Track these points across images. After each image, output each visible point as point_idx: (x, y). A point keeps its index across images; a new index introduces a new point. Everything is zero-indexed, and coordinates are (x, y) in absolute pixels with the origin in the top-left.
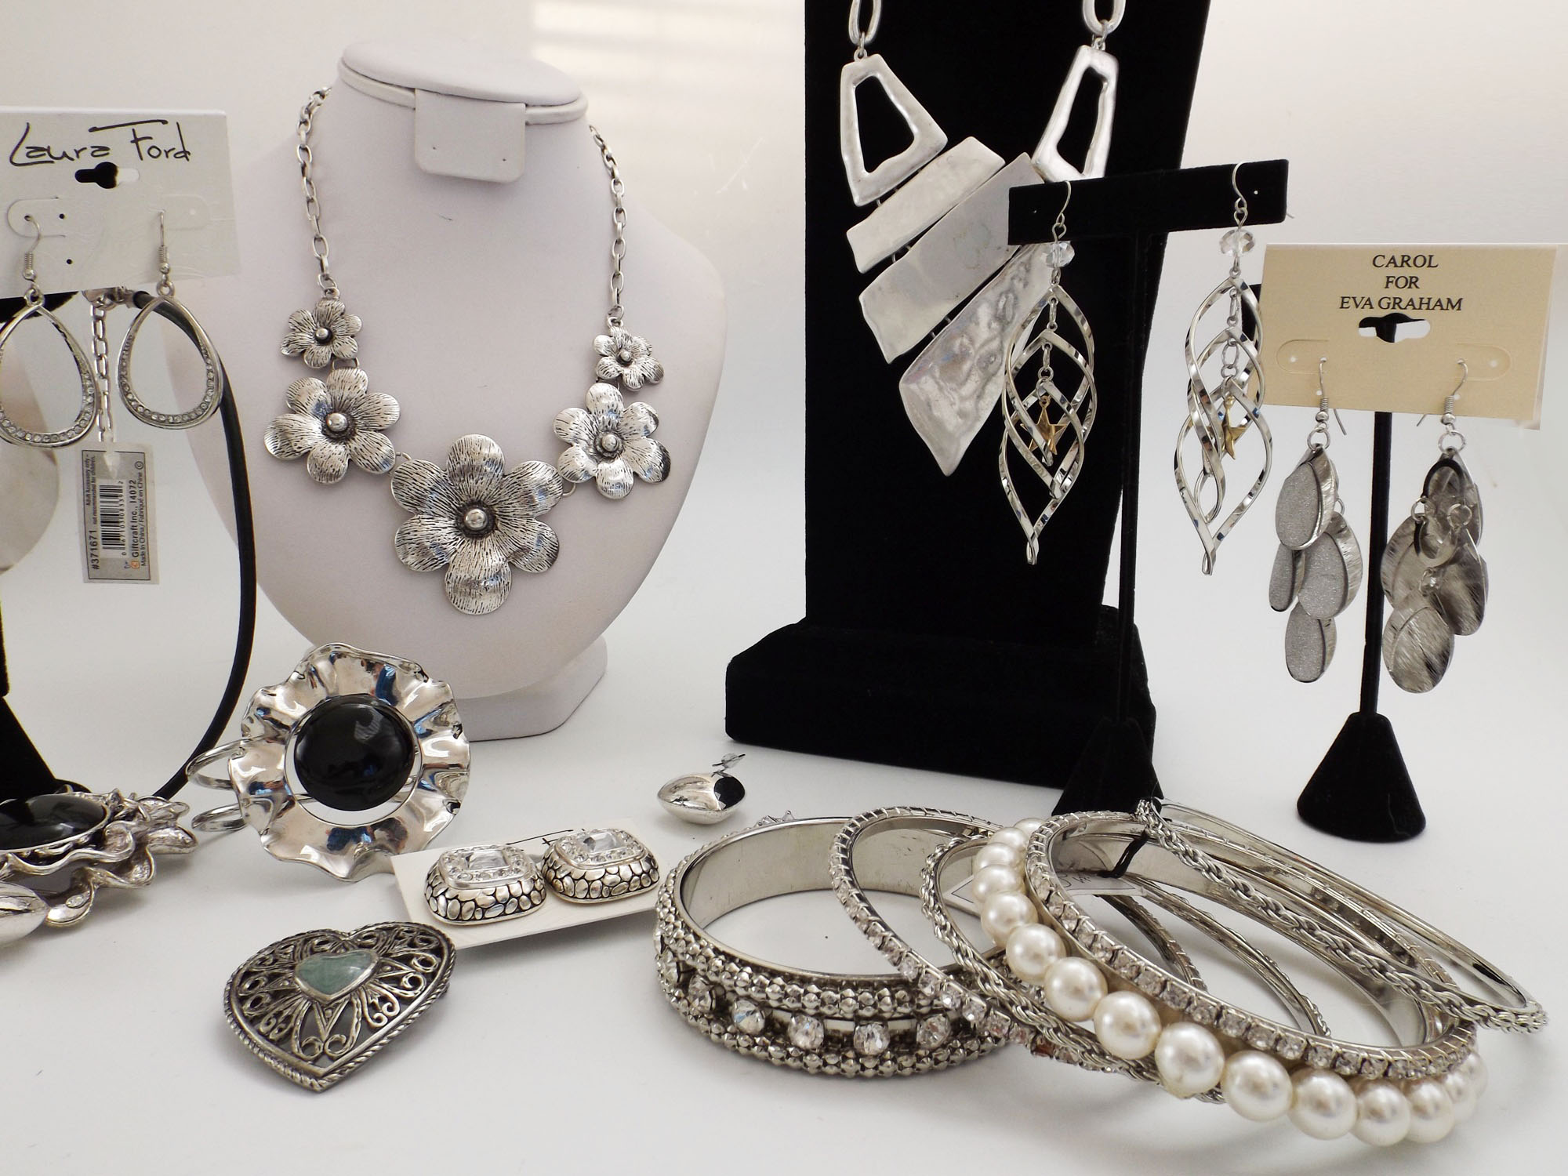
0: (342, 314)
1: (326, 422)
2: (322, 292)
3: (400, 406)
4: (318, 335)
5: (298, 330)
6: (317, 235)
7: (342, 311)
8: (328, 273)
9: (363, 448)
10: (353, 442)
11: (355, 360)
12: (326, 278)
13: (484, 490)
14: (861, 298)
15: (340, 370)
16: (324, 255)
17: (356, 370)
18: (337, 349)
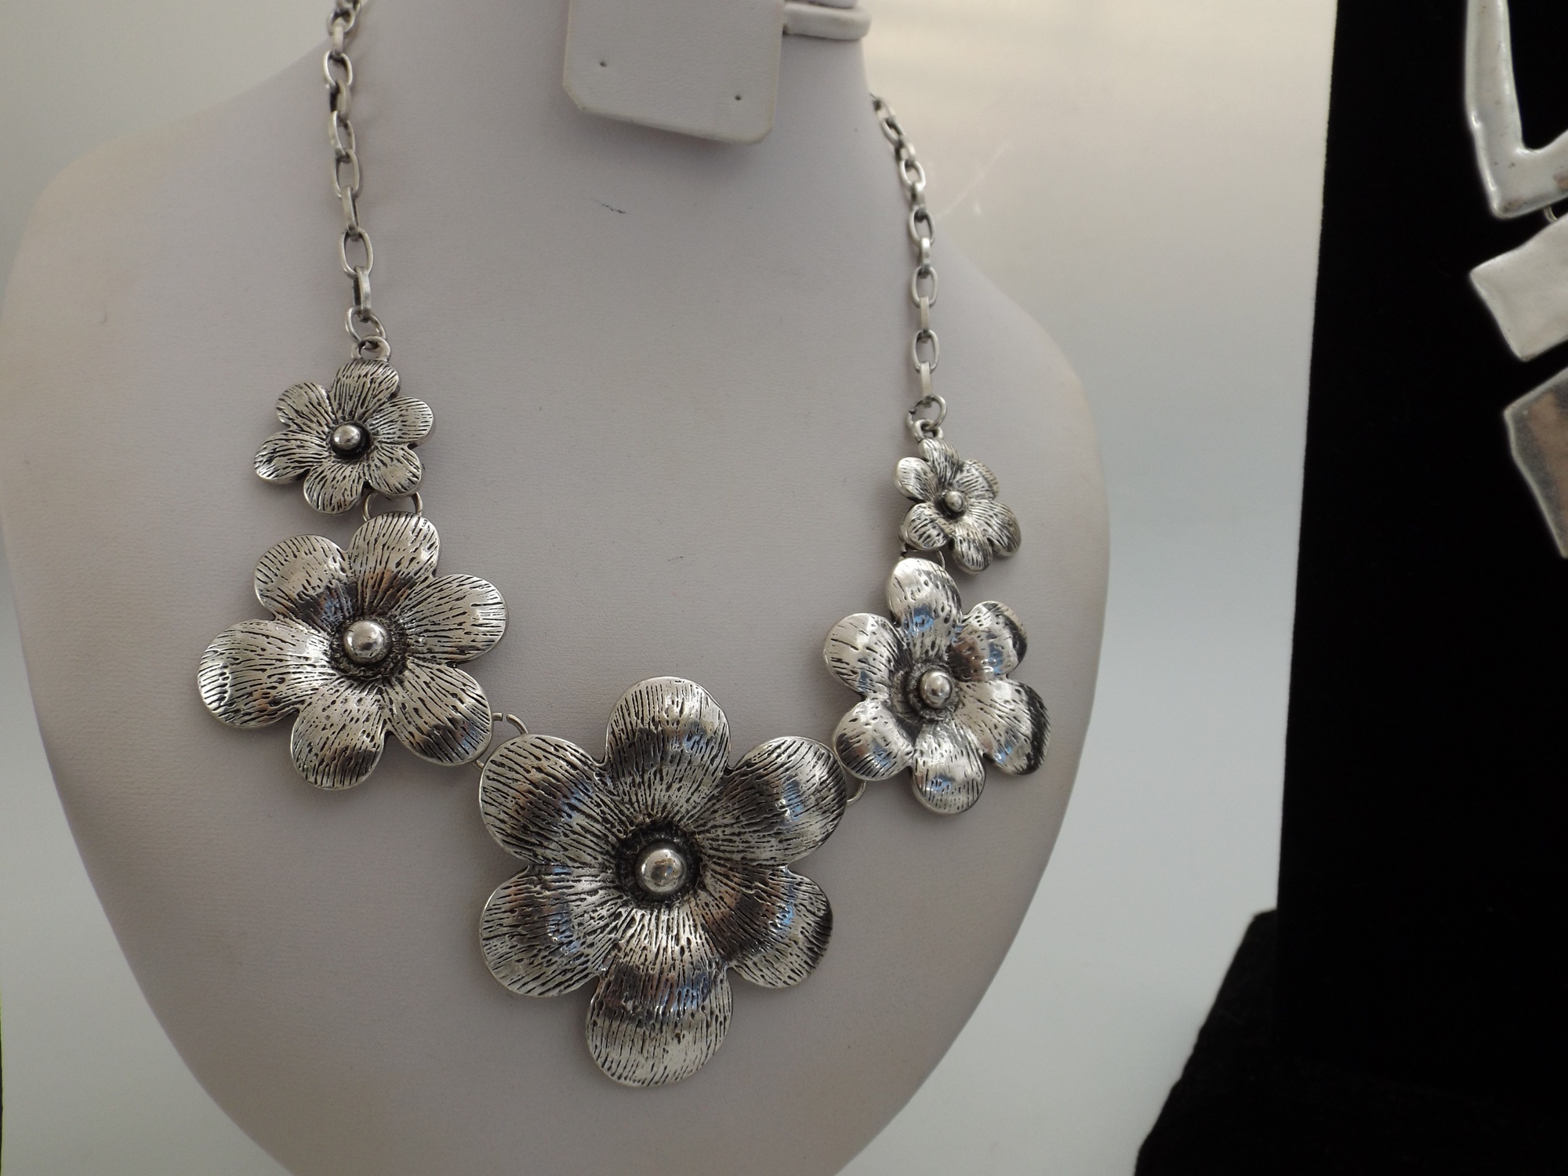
0: (393, 395)
1: (342, 639)
2: (354, 345)
3: (507, 608)
4: (337, 439)
5: (294, 427)
6: (351, 228)
7: (394, 388)
8: (369, 306)
9: (419, 705)
10: (398, 688)
11: (415, 497)
12: (364, 317)
13: (683, 801)
14: (1508, 414)
15: (380, 521)
16: (362, 268)
17: (415, 519)
18: (376, 474)
